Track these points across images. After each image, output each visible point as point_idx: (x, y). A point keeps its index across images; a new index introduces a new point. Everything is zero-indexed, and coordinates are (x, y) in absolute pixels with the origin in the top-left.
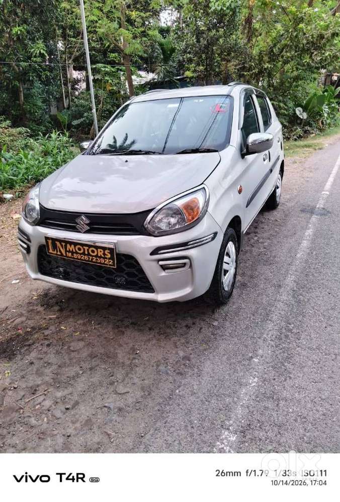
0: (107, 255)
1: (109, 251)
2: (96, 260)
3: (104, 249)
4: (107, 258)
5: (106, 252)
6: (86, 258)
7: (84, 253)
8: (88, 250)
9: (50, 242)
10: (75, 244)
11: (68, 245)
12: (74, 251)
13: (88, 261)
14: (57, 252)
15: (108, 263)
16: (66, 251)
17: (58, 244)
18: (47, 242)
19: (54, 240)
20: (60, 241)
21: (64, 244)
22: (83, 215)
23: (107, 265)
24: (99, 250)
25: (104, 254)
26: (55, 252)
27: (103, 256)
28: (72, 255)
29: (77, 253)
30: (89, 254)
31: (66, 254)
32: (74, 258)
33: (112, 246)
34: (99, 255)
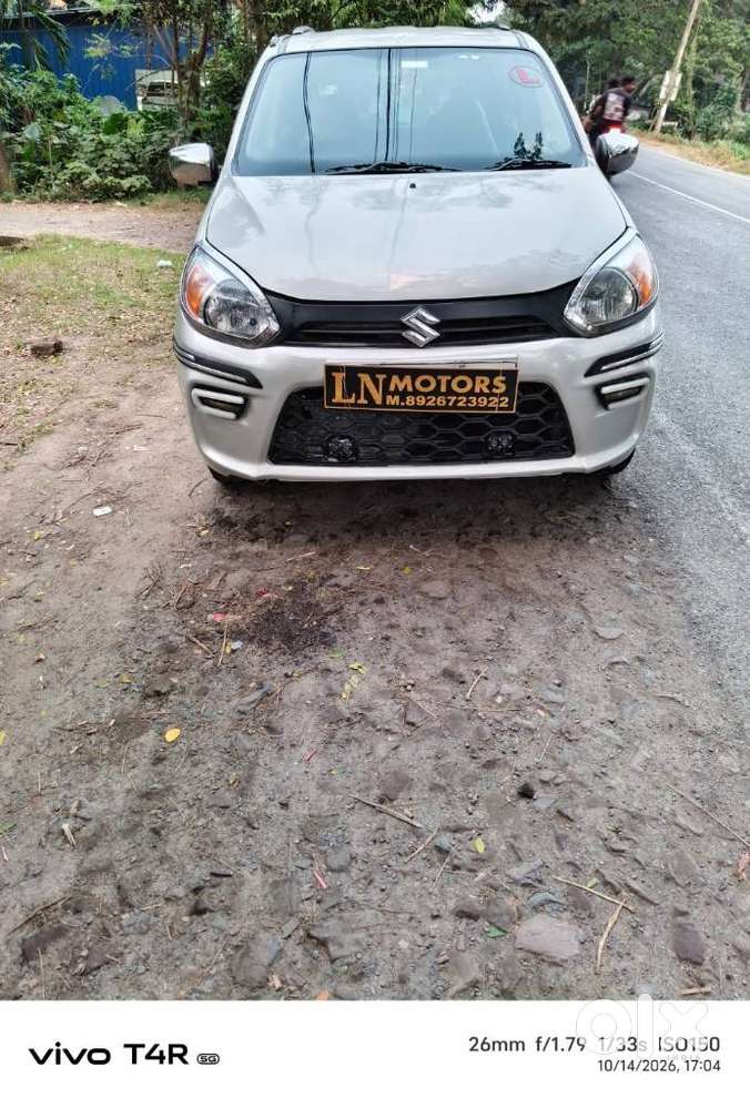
0: (497, 388)
1: (504, 378)
2: (468, 401)
3: (492, 374)
4: (496, 395)
5: (498, 380)
6: (441, 401)
7: (436, 392)
8: (449, 382)
9: (339, 377)
10: (415, 373)
11: (395, 379)
12: (410, 389)
13: (447, 407)
14: (358, 397)
15: (499, 404)
16: (386, 392)
17: (365, 378)
18: (330, 380)
19: (352, 373)
20: (372, 371)
21: (381, 377)
22: (420, 306)
23: (494, 409)
24: (478, 379)
25: (491, 386)
26: (352, 400)
27: (486, 391)
28: (403, 399)
29: (416, 393)
30: (450, 392)
31: (384, 400)
32: (406, 407)
33: (511, 367)
34: (477, 390)
